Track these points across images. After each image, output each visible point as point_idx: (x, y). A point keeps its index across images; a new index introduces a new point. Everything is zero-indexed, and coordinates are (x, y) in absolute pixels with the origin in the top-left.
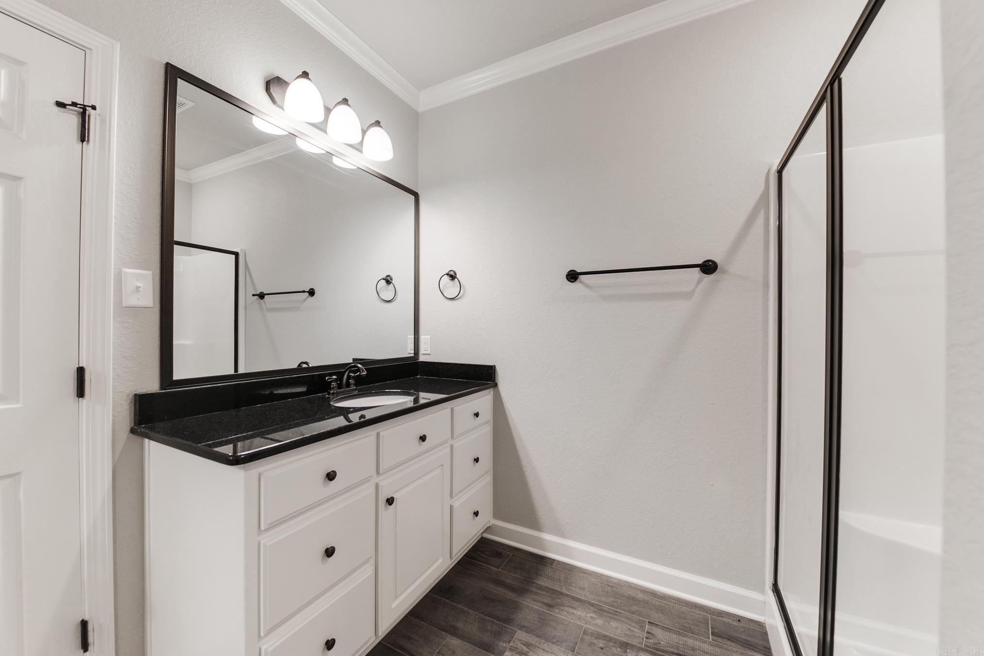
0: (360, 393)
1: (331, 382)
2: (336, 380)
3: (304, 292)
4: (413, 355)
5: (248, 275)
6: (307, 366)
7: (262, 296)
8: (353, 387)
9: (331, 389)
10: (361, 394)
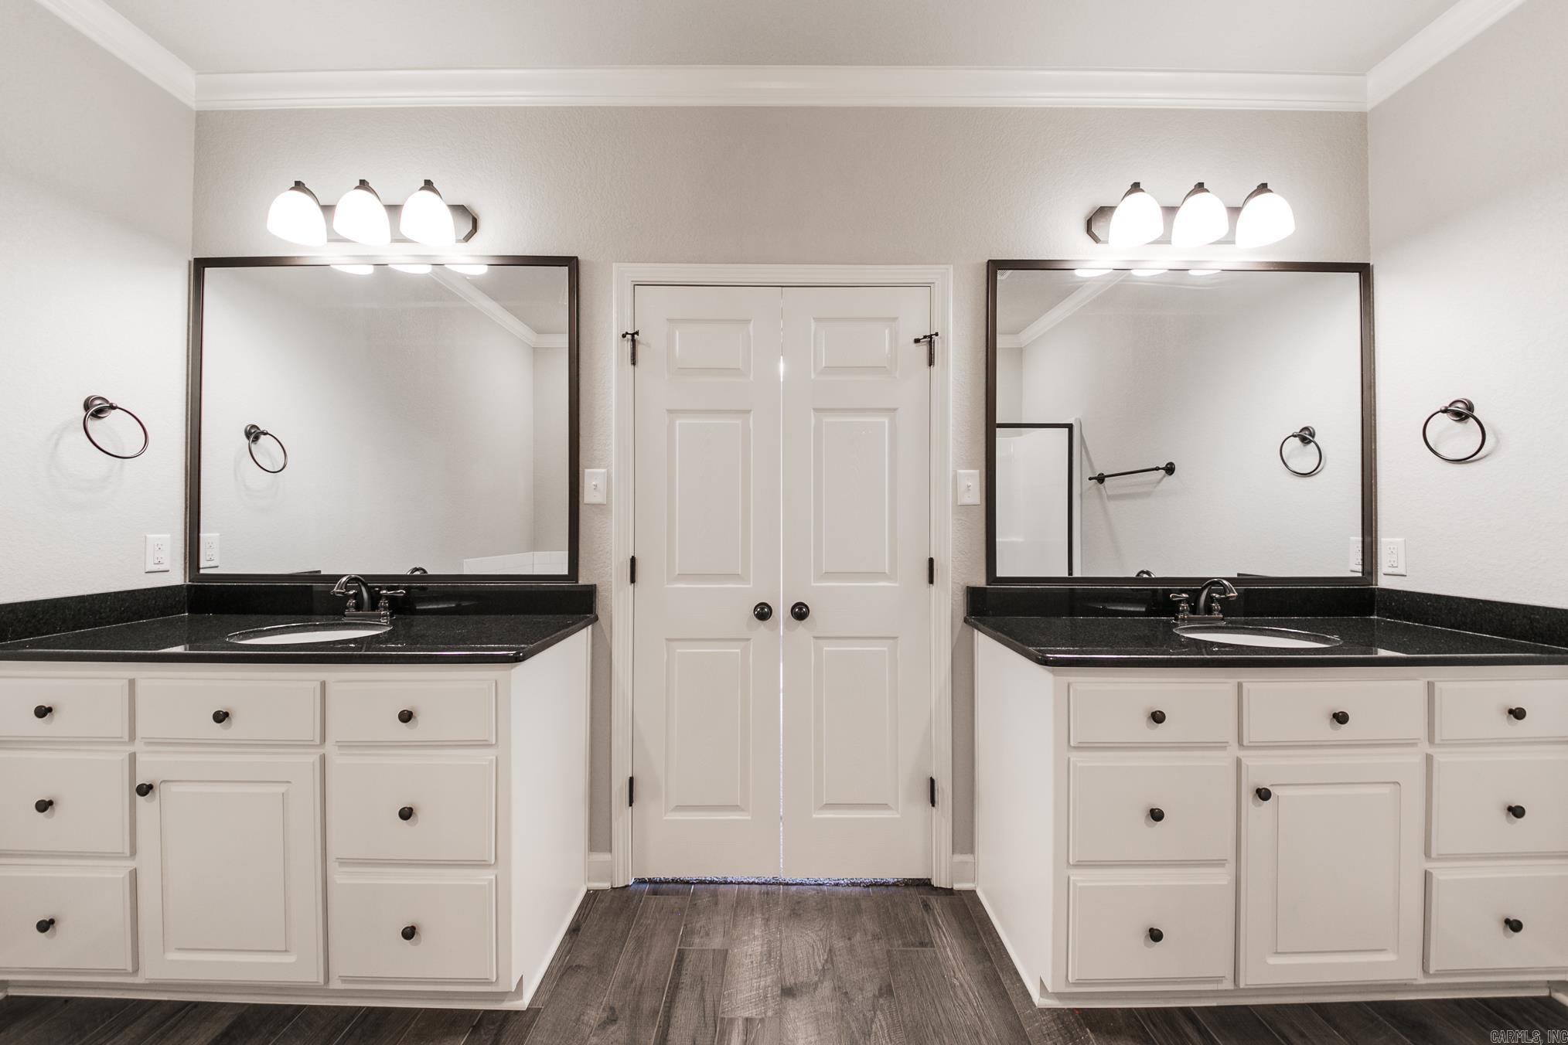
0: (1230, 625)
1: (1180, 601)
2: (1187, 601)
3: (1157, 469)
4: (1360, 575)
5: (1083, 453)
6: (1147, 576)
7: (1101, 479)
8: (1217, 615)
9: (1178, 612)
10: (1231, 628)
